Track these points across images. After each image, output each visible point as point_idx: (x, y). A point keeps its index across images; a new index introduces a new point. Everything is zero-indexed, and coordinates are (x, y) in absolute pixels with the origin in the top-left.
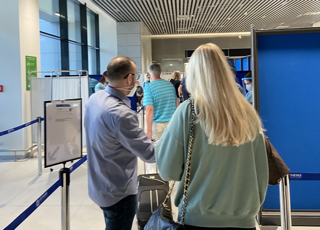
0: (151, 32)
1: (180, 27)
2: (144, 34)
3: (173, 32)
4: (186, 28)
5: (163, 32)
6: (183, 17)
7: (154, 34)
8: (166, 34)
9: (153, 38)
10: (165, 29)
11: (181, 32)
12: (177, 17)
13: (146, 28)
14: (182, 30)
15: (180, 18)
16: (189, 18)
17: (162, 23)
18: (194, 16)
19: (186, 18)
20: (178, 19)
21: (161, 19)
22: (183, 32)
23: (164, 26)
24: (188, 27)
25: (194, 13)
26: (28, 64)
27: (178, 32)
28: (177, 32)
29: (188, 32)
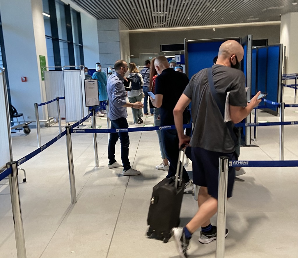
0: (129, 28)
1: (155, 22)
2: (122, 29)
3: (149, 26)
4: (162, 23)
5: (140, 27)
6: (157, 14)
7: (132, 29)
8: (142, 29)
9: (130, 32)
10: (141, 24)
11: (157, 26)
12: (151, 14)
13: (124, 24)
14: (158, 25)
15: (155, 14)
16: (163, 14)
17: (139, 19)
18: (167, 13)
19: (161, 15)
20: (153, 15)
21: (137, 16)
22: (159, 26)
23: (140, 22)
24: (163, 22)
25: (166, 10)
26: (41, 61)
27: (155, 27)
28: (153, 26)
29: (164, 26)
